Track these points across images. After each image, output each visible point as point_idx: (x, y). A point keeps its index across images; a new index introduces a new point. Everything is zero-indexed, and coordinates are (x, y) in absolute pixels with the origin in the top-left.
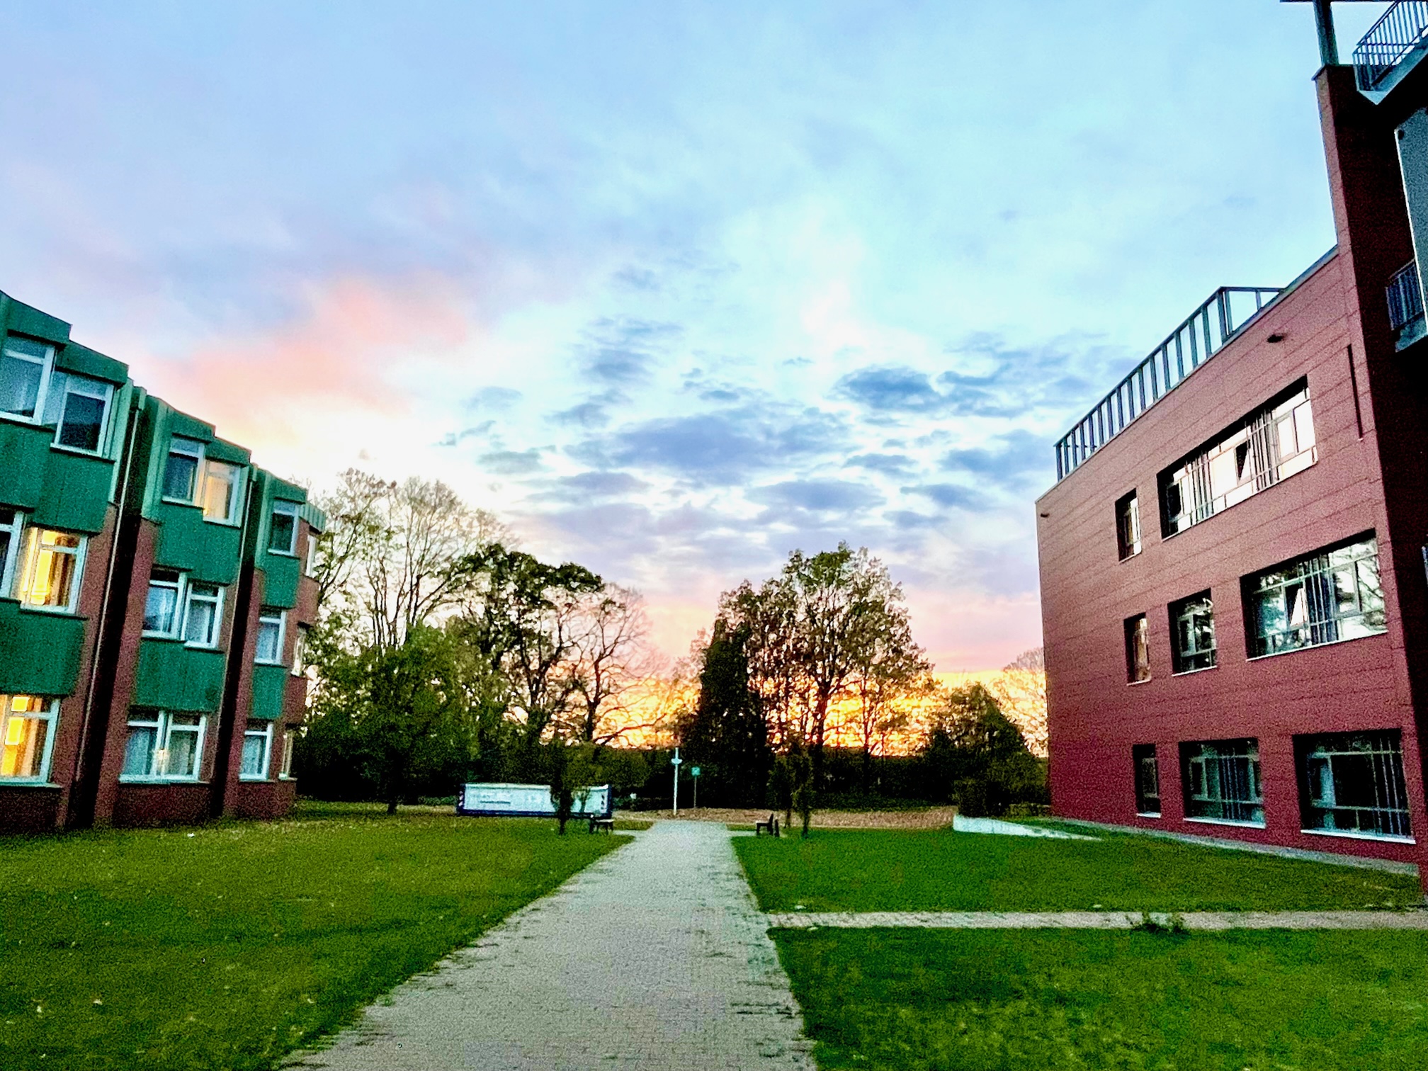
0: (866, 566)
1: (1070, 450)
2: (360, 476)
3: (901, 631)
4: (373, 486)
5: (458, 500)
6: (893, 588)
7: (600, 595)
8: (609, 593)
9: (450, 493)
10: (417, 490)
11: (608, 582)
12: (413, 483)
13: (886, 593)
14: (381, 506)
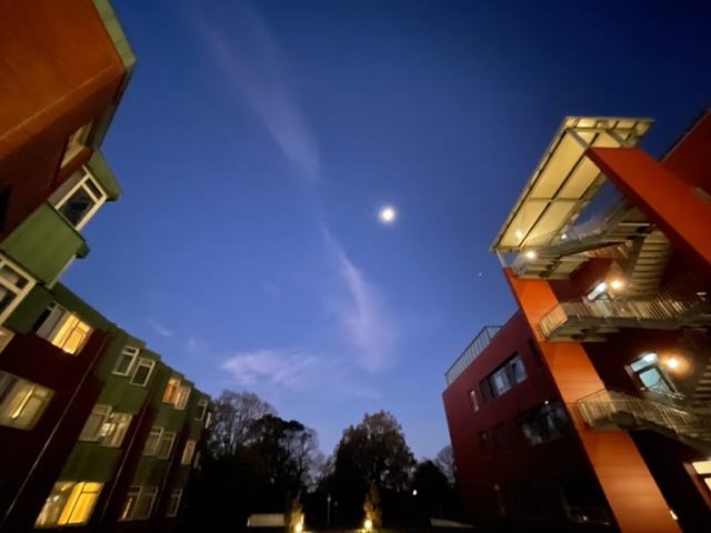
0: (390, 418)
3: (402, 442)
5: (259, 399)
6: (399, 425)
7: (302, 432)
9: (256, 397)
10: (245, 396)
11: (306, 427)
12: (245, 393)
14: (233, 402)
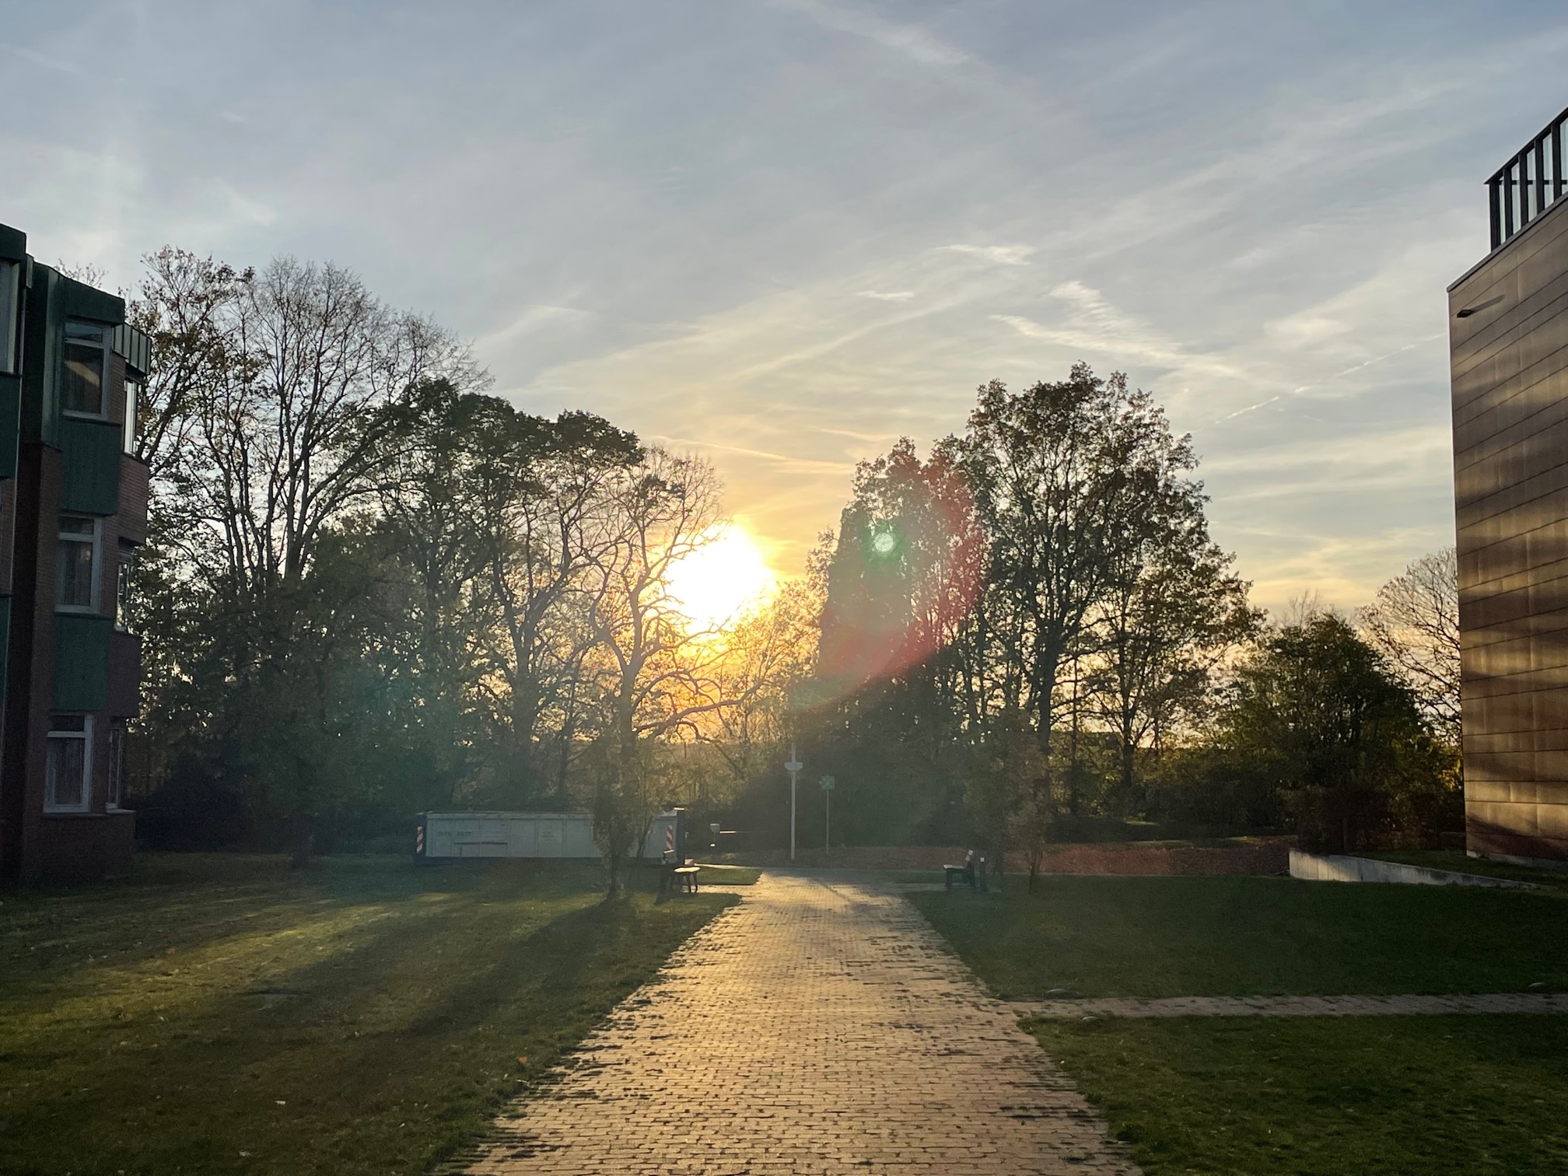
0: (1125, 408)
1: (1516, 190)
2: (185, 260)
3: (1188, 524)
4: (210, 279)
5: (371, 299)
6: (1175, 446)
7: (636, 471)
8: (653, 465)
9: (353, 289)
10: (290, 285)
11: (650, 447)
12: (282, 270)
13: (1161, 455)
